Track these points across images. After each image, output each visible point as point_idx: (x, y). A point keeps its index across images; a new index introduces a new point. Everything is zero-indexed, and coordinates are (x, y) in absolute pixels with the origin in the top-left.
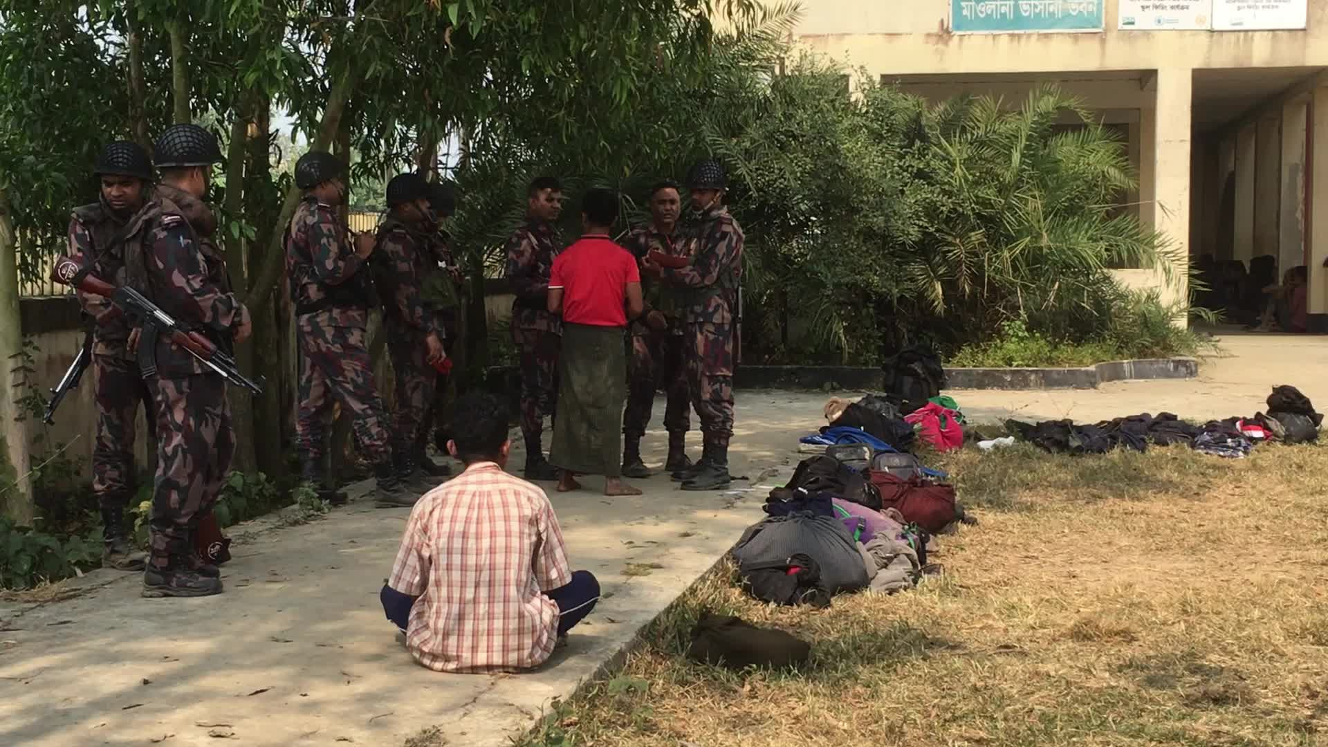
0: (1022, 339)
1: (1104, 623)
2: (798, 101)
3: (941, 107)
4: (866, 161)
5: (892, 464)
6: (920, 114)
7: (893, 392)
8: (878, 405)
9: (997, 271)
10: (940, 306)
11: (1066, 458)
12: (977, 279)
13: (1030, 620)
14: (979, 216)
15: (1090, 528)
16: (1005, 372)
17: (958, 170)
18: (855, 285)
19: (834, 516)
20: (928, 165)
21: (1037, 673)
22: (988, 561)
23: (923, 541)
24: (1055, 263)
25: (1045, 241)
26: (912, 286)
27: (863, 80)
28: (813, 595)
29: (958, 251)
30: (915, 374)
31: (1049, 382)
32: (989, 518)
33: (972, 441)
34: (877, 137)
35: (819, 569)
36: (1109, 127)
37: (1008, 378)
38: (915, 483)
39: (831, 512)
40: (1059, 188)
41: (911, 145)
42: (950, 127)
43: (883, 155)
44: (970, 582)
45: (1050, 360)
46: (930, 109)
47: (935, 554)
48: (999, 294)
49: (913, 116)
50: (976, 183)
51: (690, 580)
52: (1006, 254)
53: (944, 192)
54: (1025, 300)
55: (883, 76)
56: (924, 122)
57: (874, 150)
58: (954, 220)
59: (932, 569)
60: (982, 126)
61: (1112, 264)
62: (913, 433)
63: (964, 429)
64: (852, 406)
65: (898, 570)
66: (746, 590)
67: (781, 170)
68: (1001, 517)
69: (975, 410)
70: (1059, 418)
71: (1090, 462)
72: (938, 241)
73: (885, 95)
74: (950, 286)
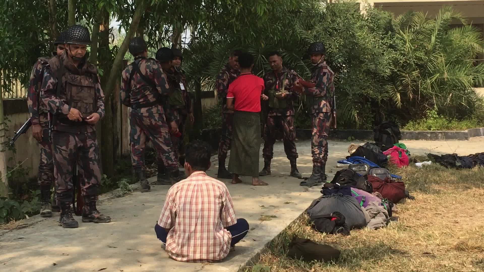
0: (435, 118)
1: (470, 243)
2: (338, 14)
3: (400, 17)
4: (367, 40)
5: (378, 172)
6: (391, 20)
7: (378, 141)
8: (372, 147)
9: (424, 88)
10: (399, 104)
11: (454, 170)
12: (415, 92)
13: (438, 242)
14: (417, 64)
15: (464, 202)
16: (428, 133)
17: (407, 44)
18: (362, 95)
19: (351, 195)
20: (394, 42)
21: (440, 265)
22: (419, 215)
23: (391, 207)
24: (450, 85)
25: (446, 75)
26: (387, 95)
27: (366, 5)
28: (342, 230)
29: (408, 80)
30: (388, 134)
31: (447, 137)
32: (420, 196)
33: (413, 163)
34: (372, 30)
35: (344, 218)
36: (475, 25)
37: (429, 135)
38: (387, 181)
39: (350, 194)
40: (452, 52)
41: (387, 33)
42: (404, 26)
43: (374, 38)
44: (411, 225)
45: (448, 128)
46: (396, 17)
47: (396, 212)
48: (425, 98)
49: (388, 21)
50: (415, 50)
51: (288, 223)
52: (429, 81)
53: (402, 54)
54: (437, 101)
55: (375, 3)
56: (393, 23)
57: (371, 36)
58: (406, 66)
59: (394, 219)
60: (418, 25)
61: (475, 86)
62: (387, 159)
63: (409, 157)
64: (360, 147)
65: (379, 219)
66: (313, 227)
67: (330, 44)
68: (425, 196)
69: (414, 149)
70: (451, 153)
71: (465, 172)
72: (398, 76)
73: (376, 12)
74: (404, 95)
